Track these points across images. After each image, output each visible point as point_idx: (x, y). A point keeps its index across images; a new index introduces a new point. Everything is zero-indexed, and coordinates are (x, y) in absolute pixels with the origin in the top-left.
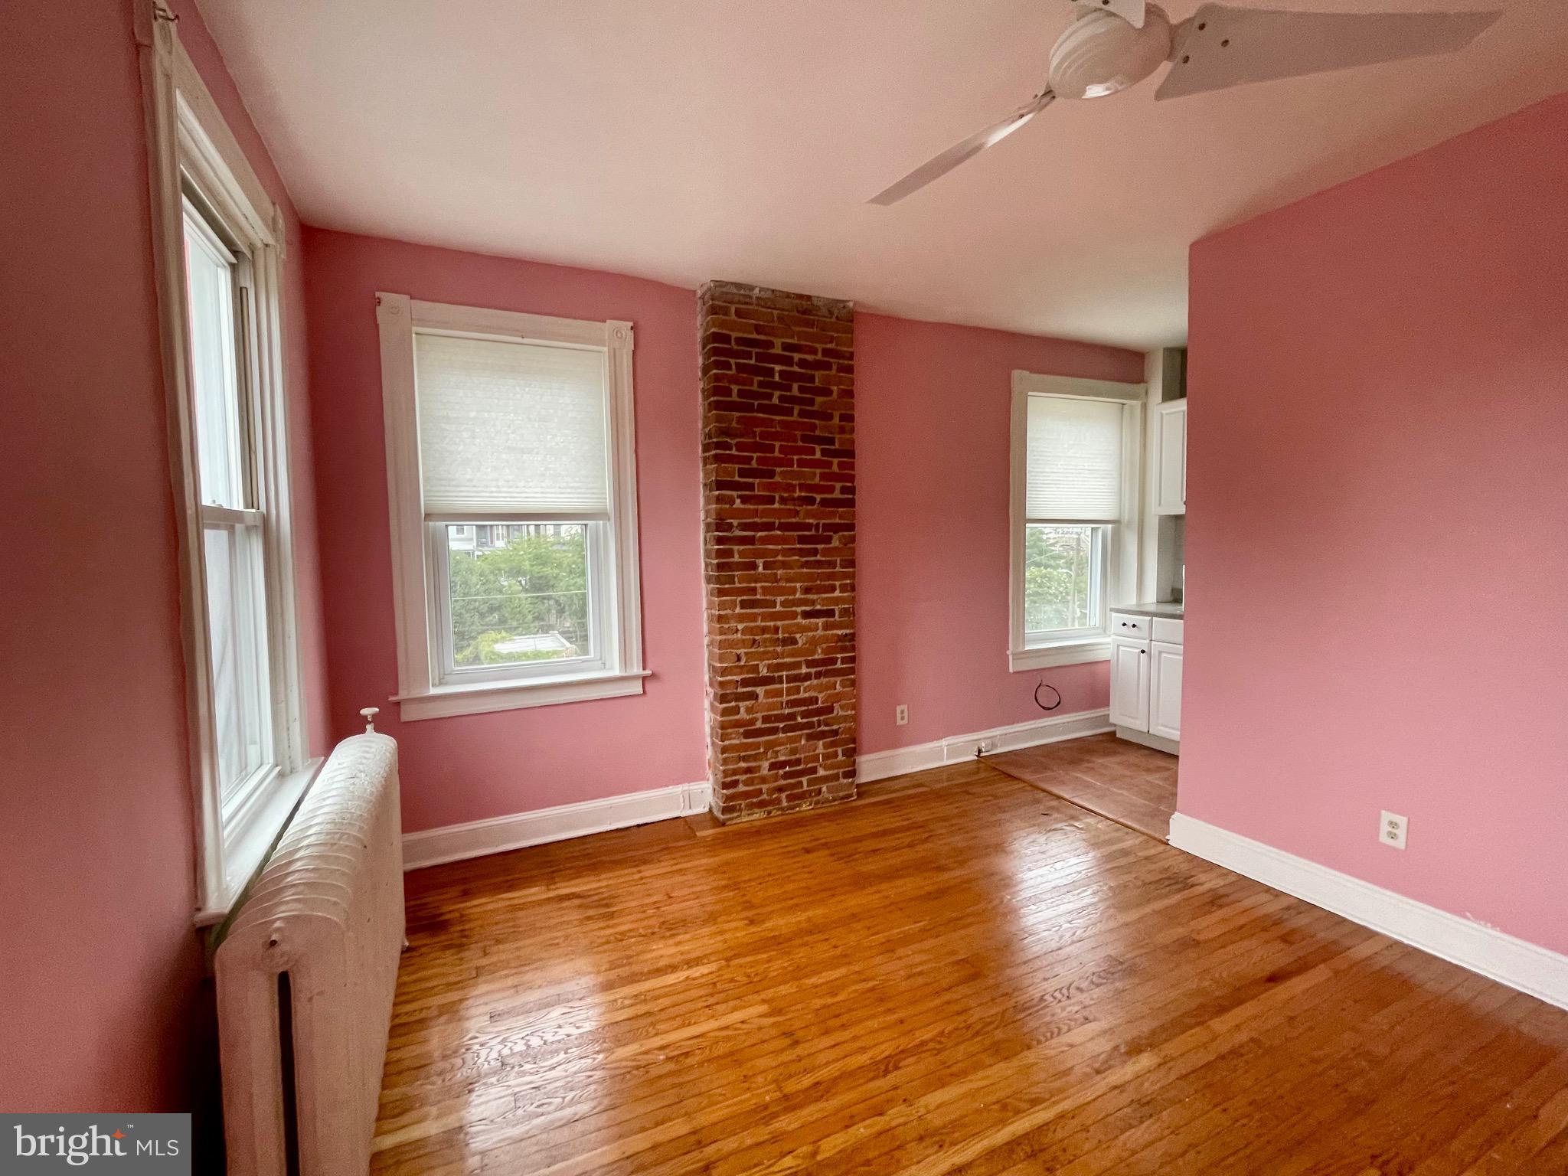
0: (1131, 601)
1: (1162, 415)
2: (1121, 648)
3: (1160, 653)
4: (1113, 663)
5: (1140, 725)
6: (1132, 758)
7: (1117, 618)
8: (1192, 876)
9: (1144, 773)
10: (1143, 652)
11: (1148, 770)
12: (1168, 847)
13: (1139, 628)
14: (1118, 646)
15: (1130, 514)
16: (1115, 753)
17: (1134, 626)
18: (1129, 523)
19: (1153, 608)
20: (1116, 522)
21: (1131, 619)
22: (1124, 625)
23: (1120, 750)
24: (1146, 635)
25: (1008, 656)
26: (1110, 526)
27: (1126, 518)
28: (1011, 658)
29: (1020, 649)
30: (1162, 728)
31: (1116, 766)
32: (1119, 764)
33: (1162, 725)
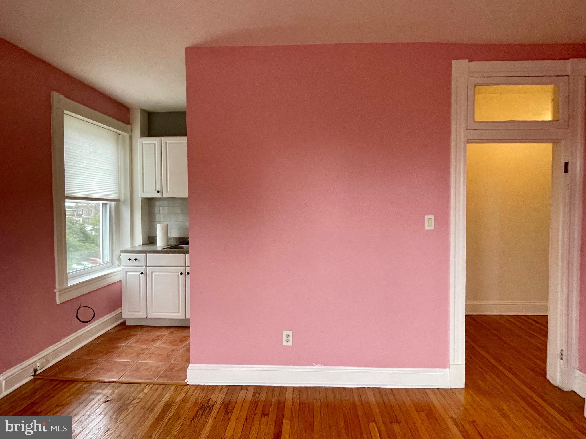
0: (128, 246)
1: (142, 144)
2: (128, 273)
3: (152, 272)
4: (123, 282)
5: (141, 315)
6: (141, 335)
7: (124, 257)
8: (209, 400)
9: (152, 343)
10: (142, 273)
11: (153, 341)
12: (188, 386)
13: (139, 261)
14: (126, 272)
15: (124, 195)
16: (131, 336)
17: (136, 260)
18: (125, 202)
19: (140, 249)
20: (117, 201)
21: (133, 256)
22: (130, 259)
23: (133, 333)
24: (144, 264)
25: (55, 293)
26: (114, 203)
27: (122, 199)
28: (57, 294)
29: (65, 286)
30: (155, 314)
31: (135, 345)
32: (136, 342)
33: (155, 312)
